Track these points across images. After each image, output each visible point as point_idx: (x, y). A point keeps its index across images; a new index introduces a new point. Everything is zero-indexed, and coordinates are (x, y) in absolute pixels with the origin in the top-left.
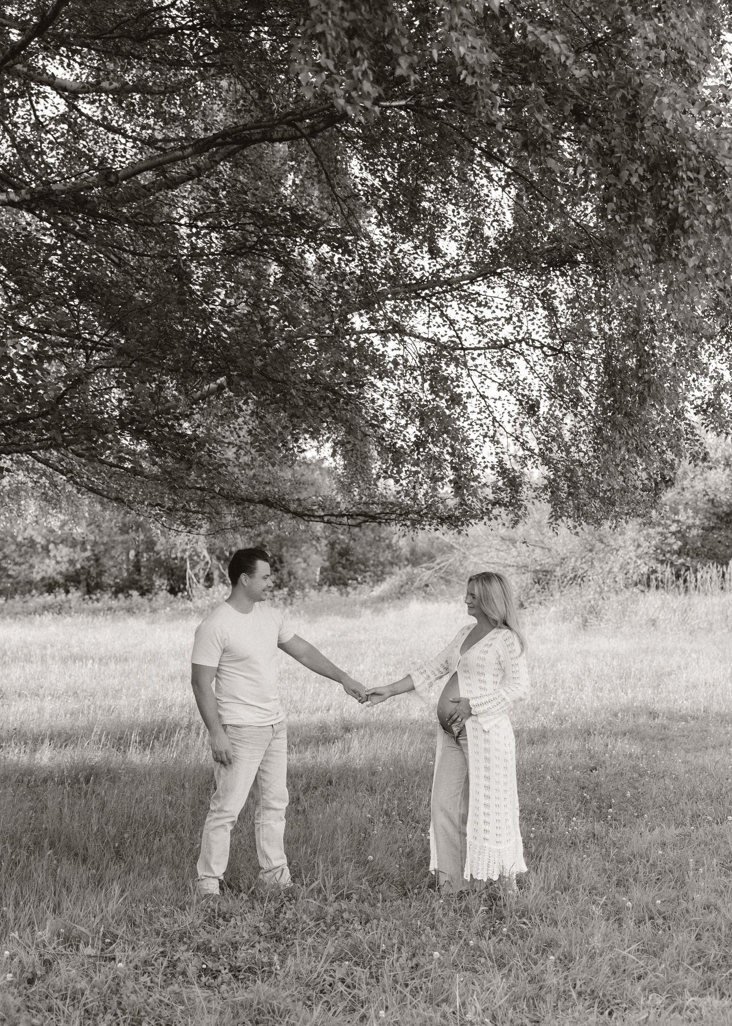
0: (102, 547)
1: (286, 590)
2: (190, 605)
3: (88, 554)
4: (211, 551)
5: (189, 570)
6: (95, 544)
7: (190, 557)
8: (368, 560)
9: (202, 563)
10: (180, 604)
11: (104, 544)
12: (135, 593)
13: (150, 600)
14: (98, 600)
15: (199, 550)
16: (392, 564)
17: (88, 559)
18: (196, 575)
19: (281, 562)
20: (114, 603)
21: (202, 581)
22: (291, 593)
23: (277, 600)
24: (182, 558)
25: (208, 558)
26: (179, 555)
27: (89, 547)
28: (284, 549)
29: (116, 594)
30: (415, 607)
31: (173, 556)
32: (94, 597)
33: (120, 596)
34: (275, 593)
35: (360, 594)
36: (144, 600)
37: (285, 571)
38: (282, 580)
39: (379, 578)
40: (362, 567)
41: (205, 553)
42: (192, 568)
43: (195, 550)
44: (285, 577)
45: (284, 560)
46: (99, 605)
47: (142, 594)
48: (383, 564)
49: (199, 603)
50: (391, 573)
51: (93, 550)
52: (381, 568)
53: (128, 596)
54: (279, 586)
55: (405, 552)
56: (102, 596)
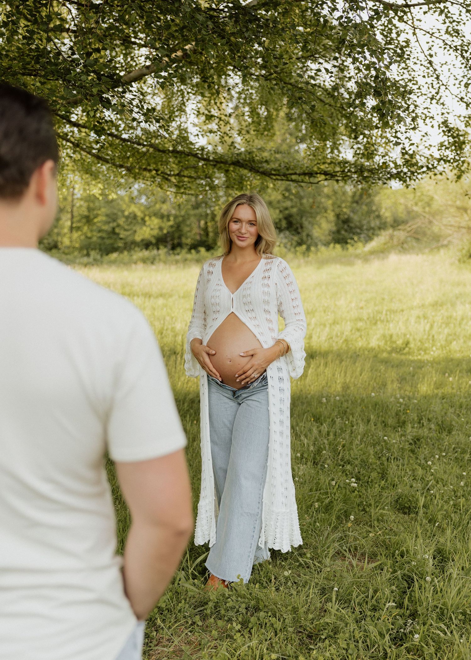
0: (181, 218)
1: (304, 247)
3: (171, 223)
6: (176, 217)
8: (363, 226)
11: (182, 216)
12: (202, 250)
13: (213, 254)
14: (178, 254)
16: (380, 228)
17: (172, 227)
19: (302, 227)
20: (189, 256)
22: (308, 249)
23: (298, 254)
27: (172, 218)
28: (304, 219)
29: (190, 250)
30: (394, 258)
33: (193, 251)
34: (298, 249)
35: (356, 249)
36: (208, 254)
37: (304, 234)
38: (302, 240)
39: (369, 239)
40: (358, 231)
44: (305, 238)
45: (304, 226)
46: (178, 257)
47: (208, 250)
48: (373, 229)
50: (378, 235)
51: (175, 221)
52: (371, 231)
53: (198, 252)
54: (300, 244)
55: (389, 220)
56: (181, 252)
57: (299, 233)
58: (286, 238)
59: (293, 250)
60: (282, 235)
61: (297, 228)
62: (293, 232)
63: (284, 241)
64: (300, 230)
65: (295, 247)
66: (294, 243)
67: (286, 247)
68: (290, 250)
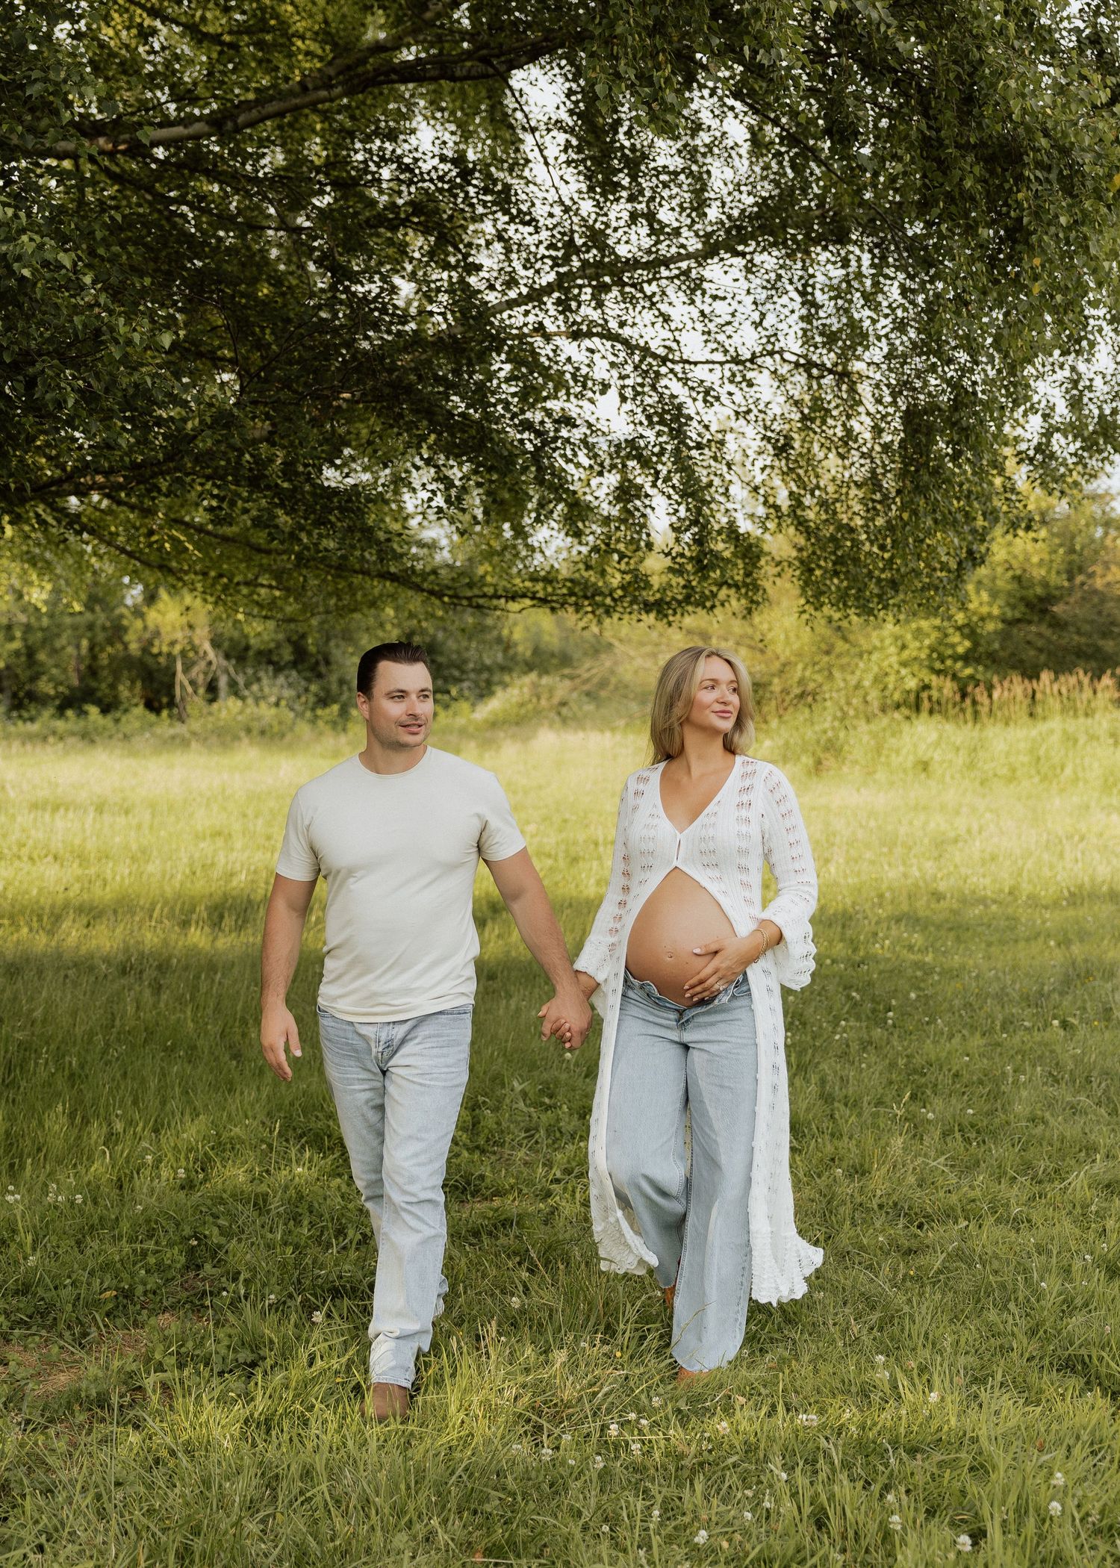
0: (39, 635)
1: (335, 708)
2: (179, 729)
3: (16, 645)
4: (216, 644)
5: (180, 676)
6: (28, 628)
7: (183, 653)
8: (465, 661)
9: (203, 664)
10: (165, 726)
11: (42, 630)
12: (93, 710)
13: (117, 721)
14: (32, 720)
15: (197, 642)
16: (503, 669)
17: (17, 653)
18: (192, 683)
19: (328, 663)
20: (60, 725)
21: (201, 691)
22: (344, 712)
23: (320, 723)
24: (169, 655)
25: (211, 655)
26: (165, 649)
27: (18, 634)
28: (332, 643)
29: (61, 711)
30: (547, 739)
31: (155, 650)
32: (25, 715)
33: (70, 713)
34: (319, 712)
35: (455, 714)
36: (106, 721)
37: (334, 678)
38: (328, 691)
39: (484, 692)
40: (456, 673)
41: (207, 646)
42: (186, 669)
43: (191, 642)
44: (334, 687)
45: (332, 659)
46: (34, 728)
47: (105, 710)
48: (489, 669)
49: (195, 725)
50: (505, 686)
51: (24, 639)
52: (485, 676)
53: (82, 713)
54: (324, 701)
55: (524, 650)
56: (39, 714)
57: (320, 676)
58: (290, 685)
59: (308, 714)
60: (281, 680)
61: (317, 663)
62: (308, 674)
63: (288, 693)
64: (323, 669)
65: (313, 709)
66: (312, 699)
67: (292, 709)
68: (300, 715)
